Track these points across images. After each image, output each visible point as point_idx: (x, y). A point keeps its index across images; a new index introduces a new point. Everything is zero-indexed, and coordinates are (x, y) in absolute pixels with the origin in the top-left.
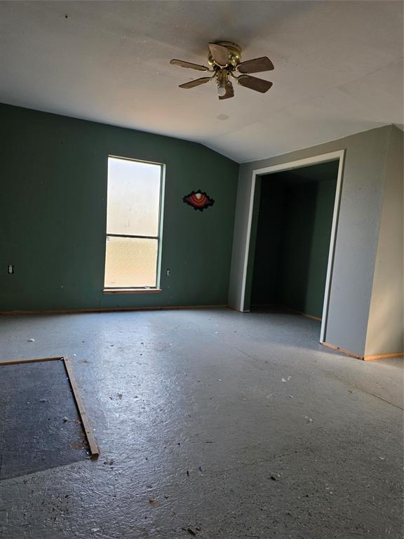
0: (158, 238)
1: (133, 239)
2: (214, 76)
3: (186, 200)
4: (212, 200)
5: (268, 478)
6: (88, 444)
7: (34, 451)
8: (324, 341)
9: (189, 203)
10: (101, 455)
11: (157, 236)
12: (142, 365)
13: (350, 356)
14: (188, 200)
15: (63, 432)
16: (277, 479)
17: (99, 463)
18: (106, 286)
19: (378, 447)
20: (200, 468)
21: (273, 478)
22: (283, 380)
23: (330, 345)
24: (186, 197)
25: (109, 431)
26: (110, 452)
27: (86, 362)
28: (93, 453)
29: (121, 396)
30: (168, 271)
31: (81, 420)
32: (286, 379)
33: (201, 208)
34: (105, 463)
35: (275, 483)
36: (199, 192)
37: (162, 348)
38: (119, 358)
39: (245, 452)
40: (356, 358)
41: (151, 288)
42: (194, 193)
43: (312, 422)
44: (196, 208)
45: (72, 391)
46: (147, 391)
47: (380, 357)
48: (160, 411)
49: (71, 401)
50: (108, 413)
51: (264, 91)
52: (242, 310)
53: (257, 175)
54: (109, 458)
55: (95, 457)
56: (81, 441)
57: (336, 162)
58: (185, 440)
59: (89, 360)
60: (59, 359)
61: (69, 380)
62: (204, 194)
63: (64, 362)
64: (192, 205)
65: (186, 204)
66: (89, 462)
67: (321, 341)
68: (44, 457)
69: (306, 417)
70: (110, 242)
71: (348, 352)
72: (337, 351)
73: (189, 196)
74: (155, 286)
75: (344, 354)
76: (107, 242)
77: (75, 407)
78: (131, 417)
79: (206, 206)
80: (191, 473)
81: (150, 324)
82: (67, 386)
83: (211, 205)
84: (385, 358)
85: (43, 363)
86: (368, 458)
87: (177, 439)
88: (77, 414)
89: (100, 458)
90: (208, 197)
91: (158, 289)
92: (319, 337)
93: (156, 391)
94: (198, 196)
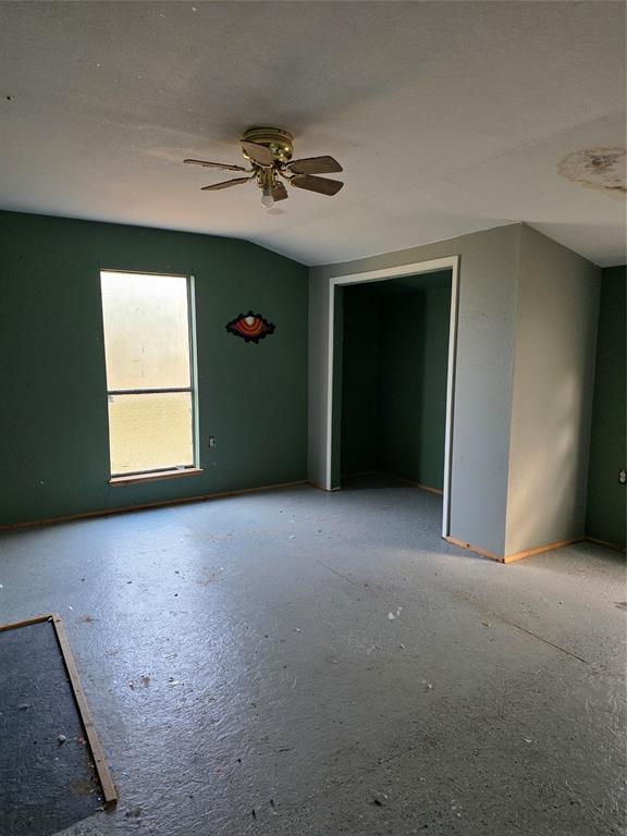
0: (191, 390)
1: (150, 395)
2: (253, 177)
3: (231, 328)
4: (271, 324)
5: (371, 804)
6: (99, 783)
7: (13, 809)
8: (448, 535)
9: (237, 333)
10: (122, 799)
11: (189, 386)
12: (179, 616)
13: (486, 558)
14: (234, 327)
15: (60, 765)
16: (383, 802)
17: (118, 816)
18: (113, 472)
19: (524, 721)
20: (272, 801)
21: (378, 803)
22: (391, 616)
23: (456, 542)
24: (230, 323)
25: (131, 753)
26: (134, 793)
27: (88, 620)
28: (108, 799)
29: (146, 680)
30: (212, 440)
31: (86, 738)
32: (395, 614)
33: (256, 339)
34: (127, 815)
35: (381, 811)
36: (250, 314)
37: (210, 577)
38: (142, 605)
39: (336, 760)
40: (493, 560)
41: (186, 467)
42: (242, 317)
43: (433, 689)
44: (248, 339)
45: (70, 682)
46: (188, 666)
47: (527, 554)
48: (210, 701)
49: (68, 700)
50: (129, 717)
51: (332, 193)
52: (328, 488)
53: (336, 286)
54: (134, 803)
55: (111, 806)
56: (89, 779)
57: (449, 272)
58: (249, 750)
59: (94, 616)
60: (45, 619)
61: (63, 658)
62: (258, 317)
63: (53, 625)
64: (242, 335)
65: (231, 334)
66: (102, 815)
67: (444, 535)
68: (31, 818)
69: (424, 682)
70: (114, 404)
71: (481, 551)
72: (467, 552)
73: (235, 322)
74: (191, 463)
75: (477, 555)
76: (109, 404)
77: (75, 712)
78: (165, 720)
79: (262, 335)
80: (260, 811)
81: (188, 531)
82: (60, 673)
83: (271, 332)
84: (533, 555)
85: (19, 631)
86: (510, 743)
87: (236, 752)
88: (79, 726)
89: (119, 807)
90: (265, 321)
91: (198, 469)
92: (441, 527)
93: (202, 664)
94: (250, 320)
